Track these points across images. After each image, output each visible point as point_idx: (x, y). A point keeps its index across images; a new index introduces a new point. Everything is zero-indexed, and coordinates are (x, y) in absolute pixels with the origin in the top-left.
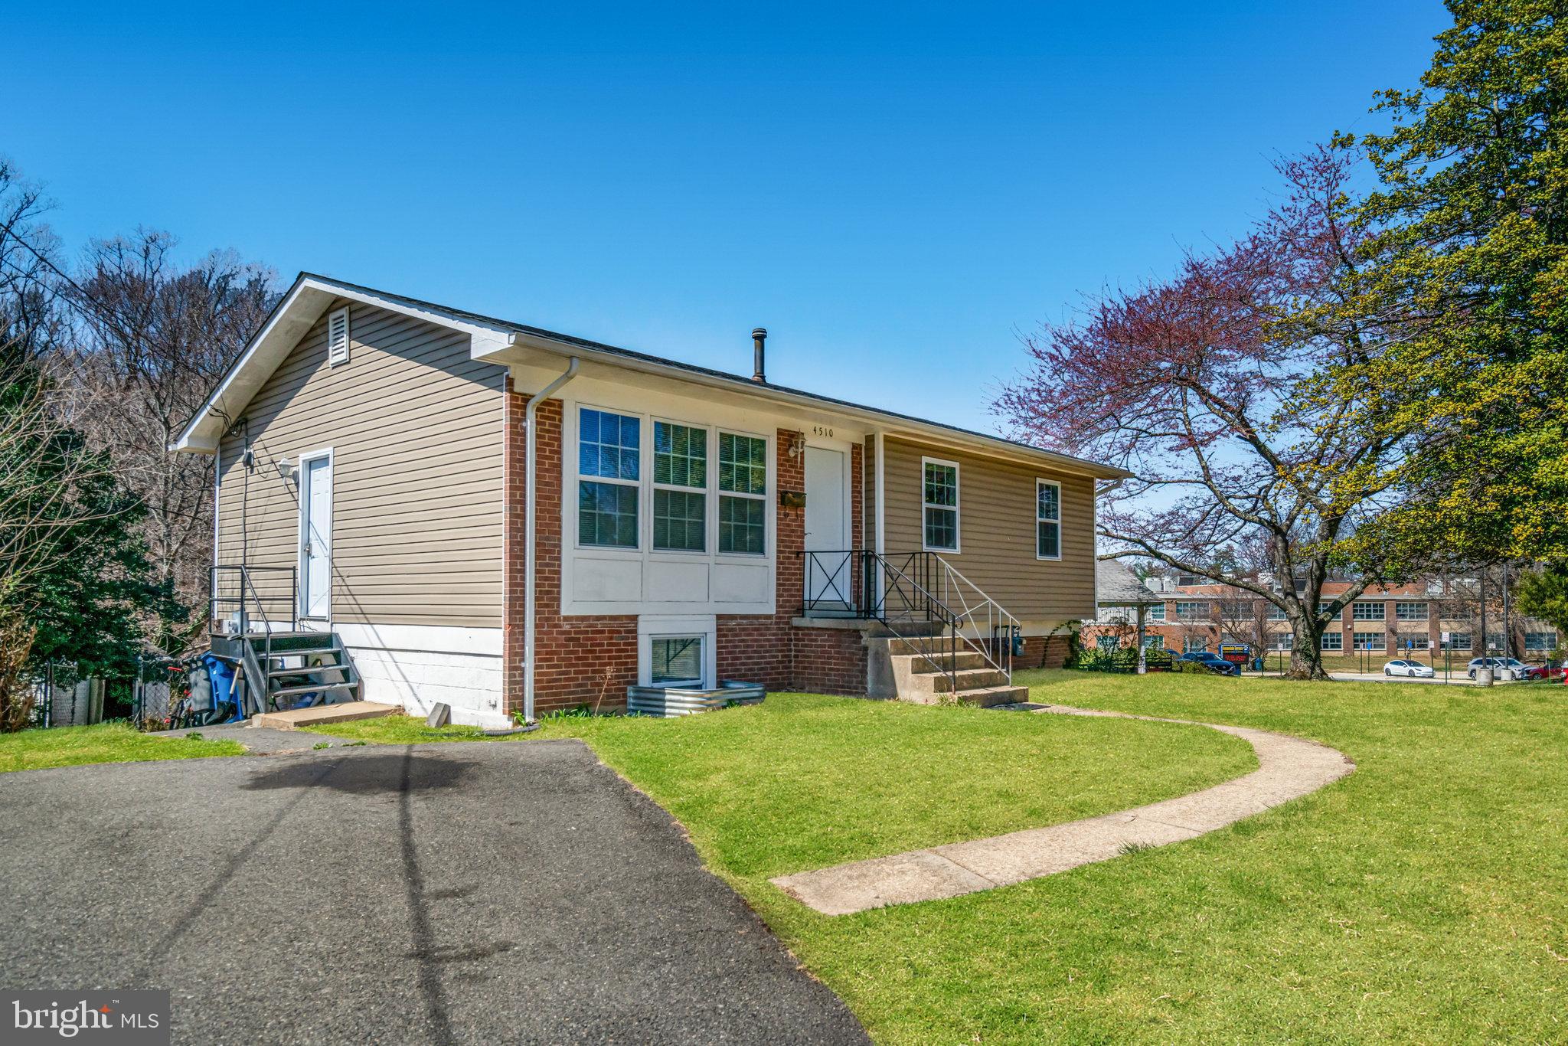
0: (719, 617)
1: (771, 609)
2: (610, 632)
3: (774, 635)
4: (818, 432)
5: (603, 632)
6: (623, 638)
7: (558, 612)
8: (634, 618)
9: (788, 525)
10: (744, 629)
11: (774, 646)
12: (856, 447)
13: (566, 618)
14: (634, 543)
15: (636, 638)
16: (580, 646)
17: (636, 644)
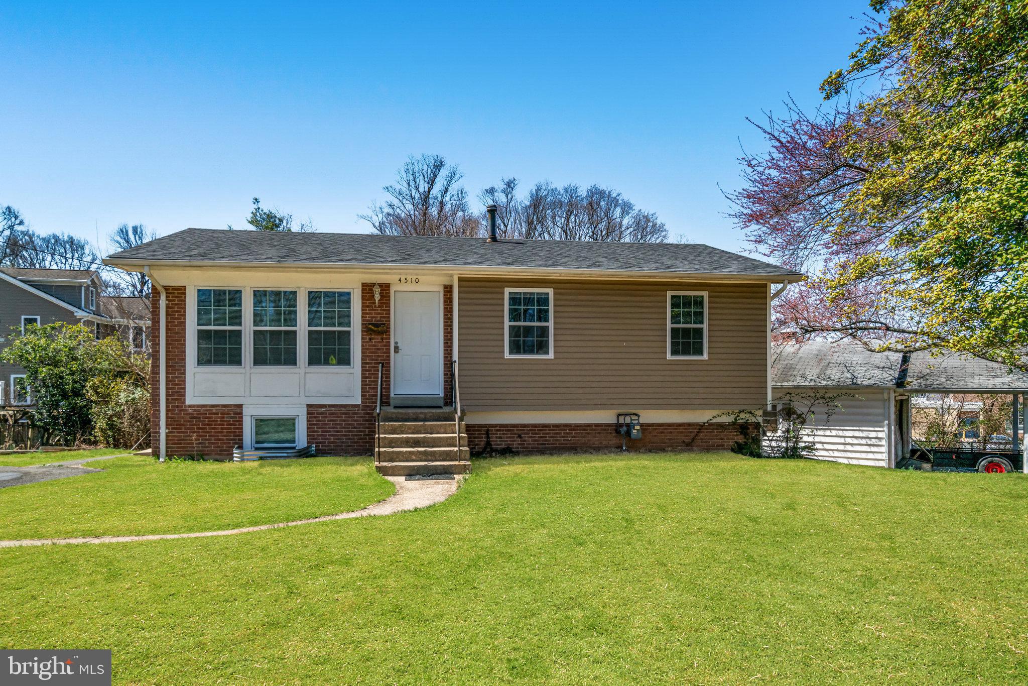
0: (308, 406)
1: (358, 401)
2: (221, 414)
3: (361, 417)
4: (403, 280)
5: (217, 414)
6: (232, 417)
7: (184, 403)
8: (240, 406)
9: (374, 346)
10: (332, 414)
11: (361, 424)
12: (446, 287)
13: (190, 406)
14: (239, 363)
15: (242, 417)
16: (201, 421)
17: (242, 421)
